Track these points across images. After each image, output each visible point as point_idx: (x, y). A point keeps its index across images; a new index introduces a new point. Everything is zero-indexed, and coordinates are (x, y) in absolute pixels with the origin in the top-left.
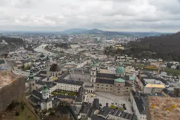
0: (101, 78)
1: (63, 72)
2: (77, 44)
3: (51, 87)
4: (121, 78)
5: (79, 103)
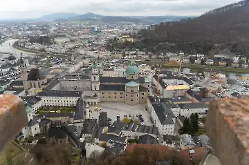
0: (106, 84)
2: (64, 36)
3: (33, 104)
4: (134, 81)
5: (79, 121)
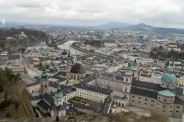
0: (138, 87)
1: (87, 76)
3: (68, 93)
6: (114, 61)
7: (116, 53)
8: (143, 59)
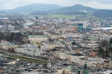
6: (49, 65)
7: (48, 51)
8: (89, 58)
